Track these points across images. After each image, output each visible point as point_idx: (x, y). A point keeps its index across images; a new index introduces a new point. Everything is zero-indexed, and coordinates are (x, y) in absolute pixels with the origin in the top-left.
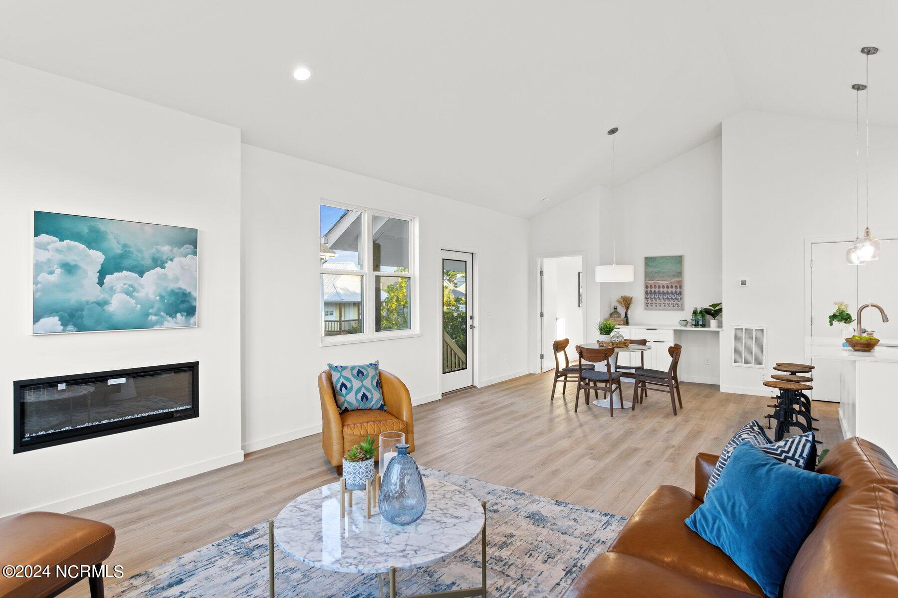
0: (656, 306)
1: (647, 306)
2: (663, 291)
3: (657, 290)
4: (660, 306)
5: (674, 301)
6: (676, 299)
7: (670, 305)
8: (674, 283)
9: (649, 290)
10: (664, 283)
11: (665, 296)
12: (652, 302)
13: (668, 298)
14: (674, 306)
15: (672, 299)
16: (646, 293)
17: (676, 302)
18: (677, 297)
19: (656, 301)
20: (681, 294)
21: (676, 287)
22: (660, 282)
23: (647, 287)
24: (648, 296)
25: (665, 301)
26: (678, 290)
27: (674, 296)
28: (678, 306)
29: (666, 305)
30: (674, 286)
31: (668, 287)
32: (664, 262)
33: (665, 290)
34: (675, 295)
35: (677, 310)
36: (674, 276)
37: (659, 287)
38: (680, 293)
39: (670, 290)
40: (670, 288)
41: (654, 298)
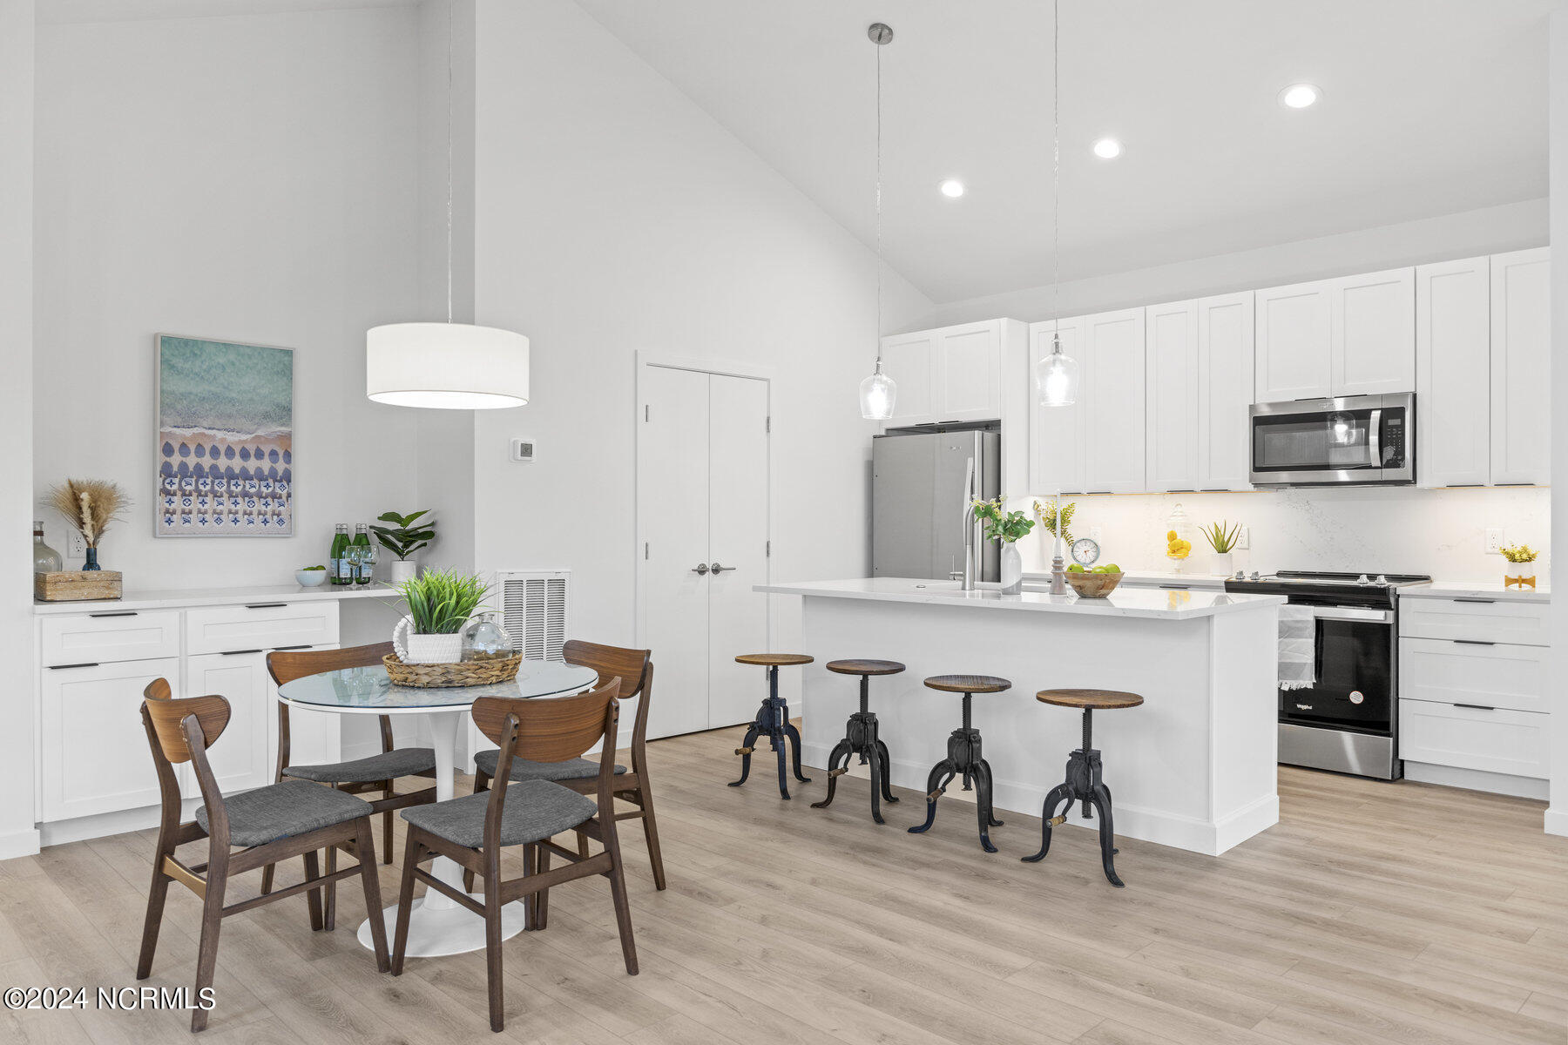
0: (203, 521)
1: (169, 521)
2: (229, 469)
3: (207, 462)
4: (219, 520)
5: (267, 504)
6: (274, 496)
7: (254, 516)
8: (267, 440)
9: (176, 460)
10: (232, 438)
11: (237, 485)
12: (187, 509)
13: (245, 494)
14: (265, 522)
15: (260, 497)
16: (167, 471)
17: (273, 506)
18: (278, 491)
19: (203, 503)
20: (289, 481)
21: (273, 453)
22: (220, 435)
23: (168, 450)
24: (171, 483)
25: (236, 503)
26: (281, 467)
27: (267, 486)
28: (281, 522)
29: (239, 516)
30: (266, 449)
31: (245, 455)
32: (233, 364)
33: (237, 464)
34: (271, 481)
35: (269, 535)
36: (266, 416)
37: (215, 452)
38: (287, 477)
39: (252, 465)
40: (253, 458)
41: (197, 490)
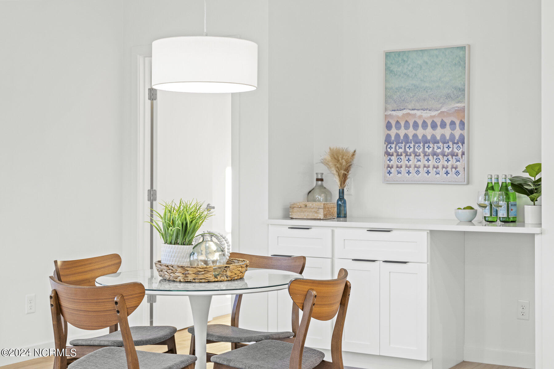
0: (409, 173)
1: (389, 173)
2: (424, 136)
3: (411, 132)
4: (418, 172)
5: (448, 160)
6: (453, 154)
7: (440, 169)
8: (448, 114)
9: (393, 132)
10: (426, 115)
11: (429, 147)
12: (399, 164)
13: (434, 154)
14: (447, 173)
15: (444, 155)
16: (388, 140)
17: (453, 161)
18: (455, 150)
19: (409, 160)
20: (463, 143)
21: (453, 123)
22: (418, 113)
23: (389, 126)
24: (391, 148)
25: (428, 160)
26: (457, 133)
27: (448, 147)
28: (457, 173)
29: (430, 169)
30: (448, 121)
31: (434, 126)
32: (427, 63)
33: (429, 132)
34: (450, 144)
35: (456, 184)
36: (448, 97)
37: (416, 125)
38: (462, 140)
39: (438, 133)
40: (439, 127)
41: (405, 152)
